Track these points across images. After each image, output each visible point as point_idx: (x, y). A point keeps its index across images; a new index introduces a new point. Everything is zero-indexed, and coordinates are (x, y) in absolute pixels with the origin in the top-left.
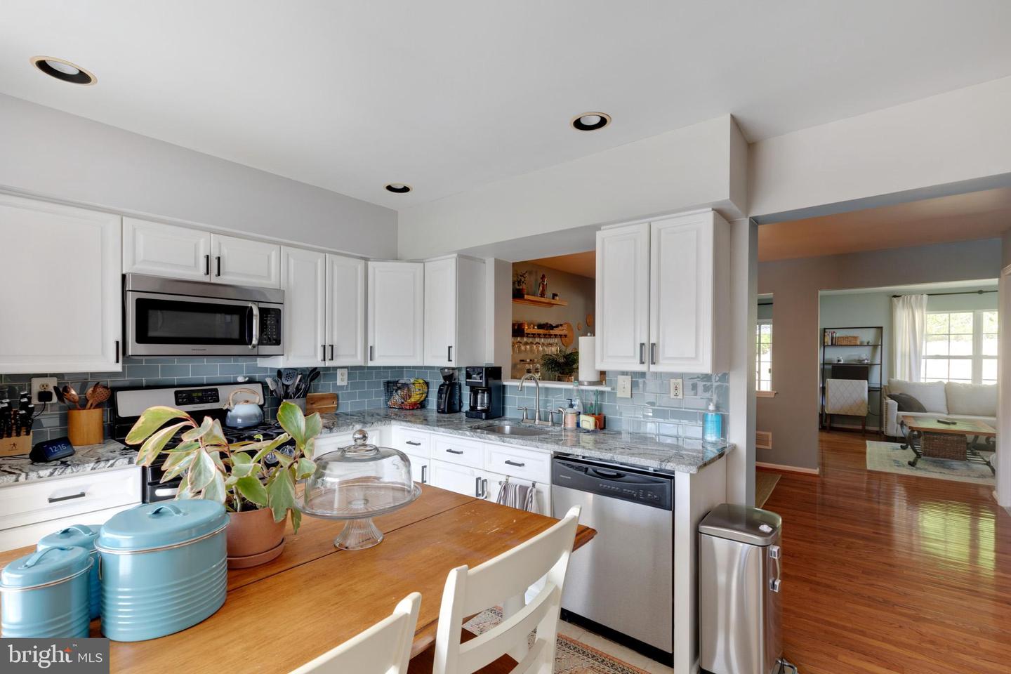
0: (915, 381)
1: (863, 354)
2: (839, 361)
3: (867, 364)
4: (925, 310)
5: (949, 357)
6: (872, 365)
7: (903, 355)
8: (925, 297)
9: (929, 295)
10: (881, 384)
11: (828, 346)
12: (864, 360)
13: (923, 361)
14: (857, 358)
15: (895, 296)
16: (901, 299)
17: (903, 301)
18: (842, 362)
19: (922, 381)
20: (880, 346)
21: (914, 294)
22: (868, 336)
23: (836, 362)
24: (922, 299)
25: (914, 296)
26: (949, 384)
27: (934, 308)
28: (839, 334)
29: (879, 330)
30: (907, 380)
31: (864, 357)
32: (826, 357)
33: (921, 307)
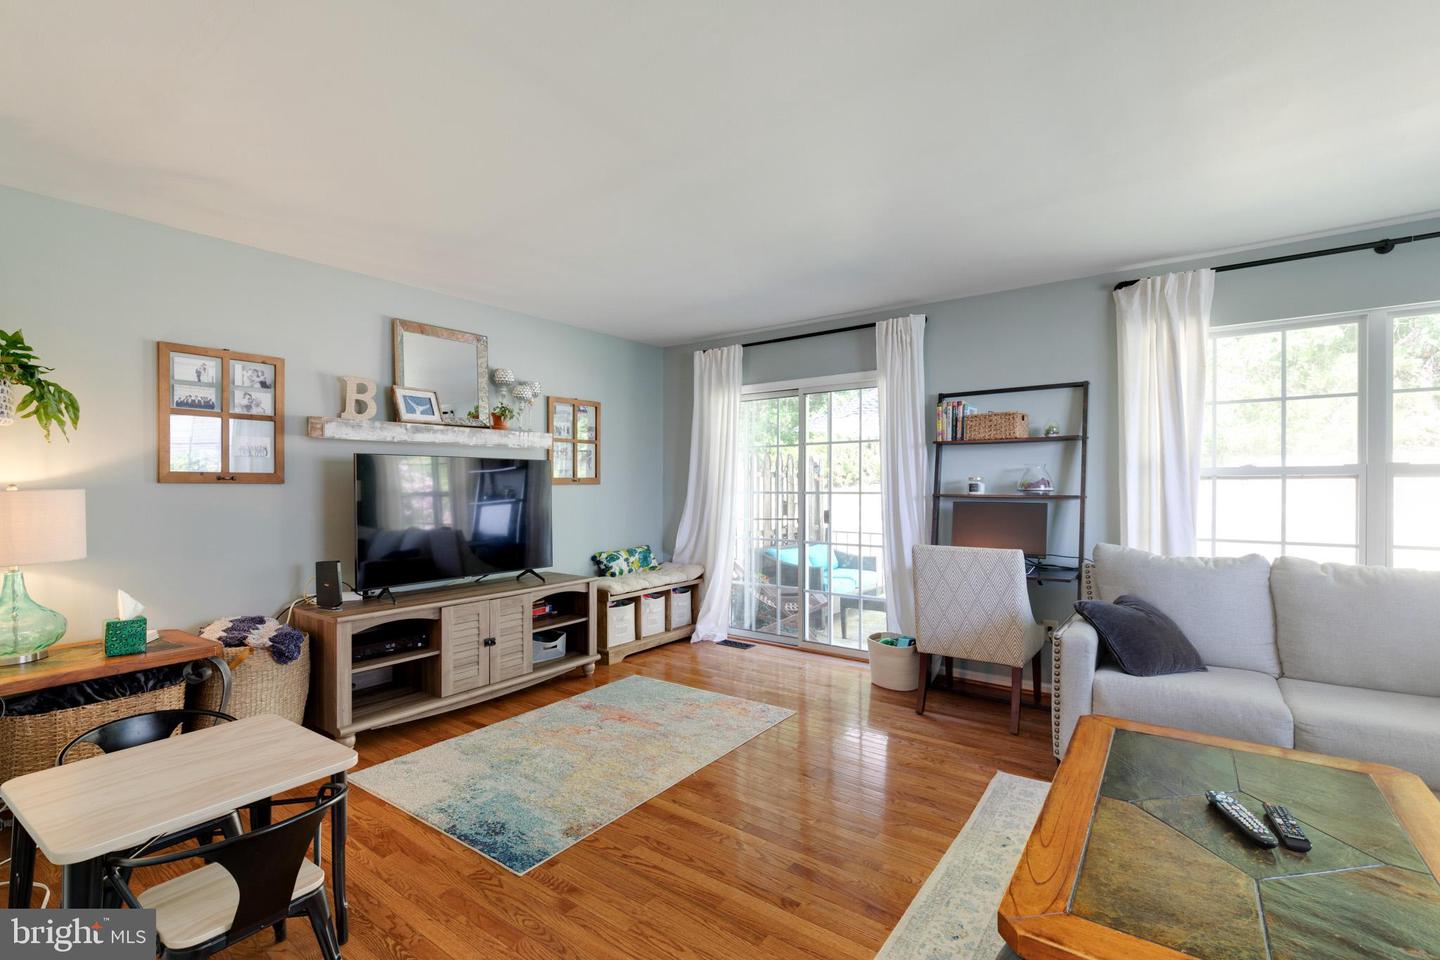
0: (1178, 552)
1: (1037, 467)
2: (972, 487)
3: (1046, 496)
4: (1206, 320)
5: (1284, 473)
6: (1061, 498)
7: (1144, 468)
8: (1207, 276)
9: (1219, 269)
10: (1081, 558)
11: (947, 443)
12: (1037, 484)
13: (1204, 489)
14: (1018, 478)
15: (1120, 286)
16: (1137, 289)
17: (1144, 294)
18: (982, 491)
19: (1202, 551)
20: (1081, 442)
21: (1174, 272)
22: (1050, 412)
23: (966, 492)
24: (1196, 284)
25: (1172, 278)
26: (1283, 564)
27: (1234, 314)
28: (972, 407)
29: (1080, 391)
30: (1156, 551)
31: (1038, 473)
32: (944, 478)
33: (1196, 312)
